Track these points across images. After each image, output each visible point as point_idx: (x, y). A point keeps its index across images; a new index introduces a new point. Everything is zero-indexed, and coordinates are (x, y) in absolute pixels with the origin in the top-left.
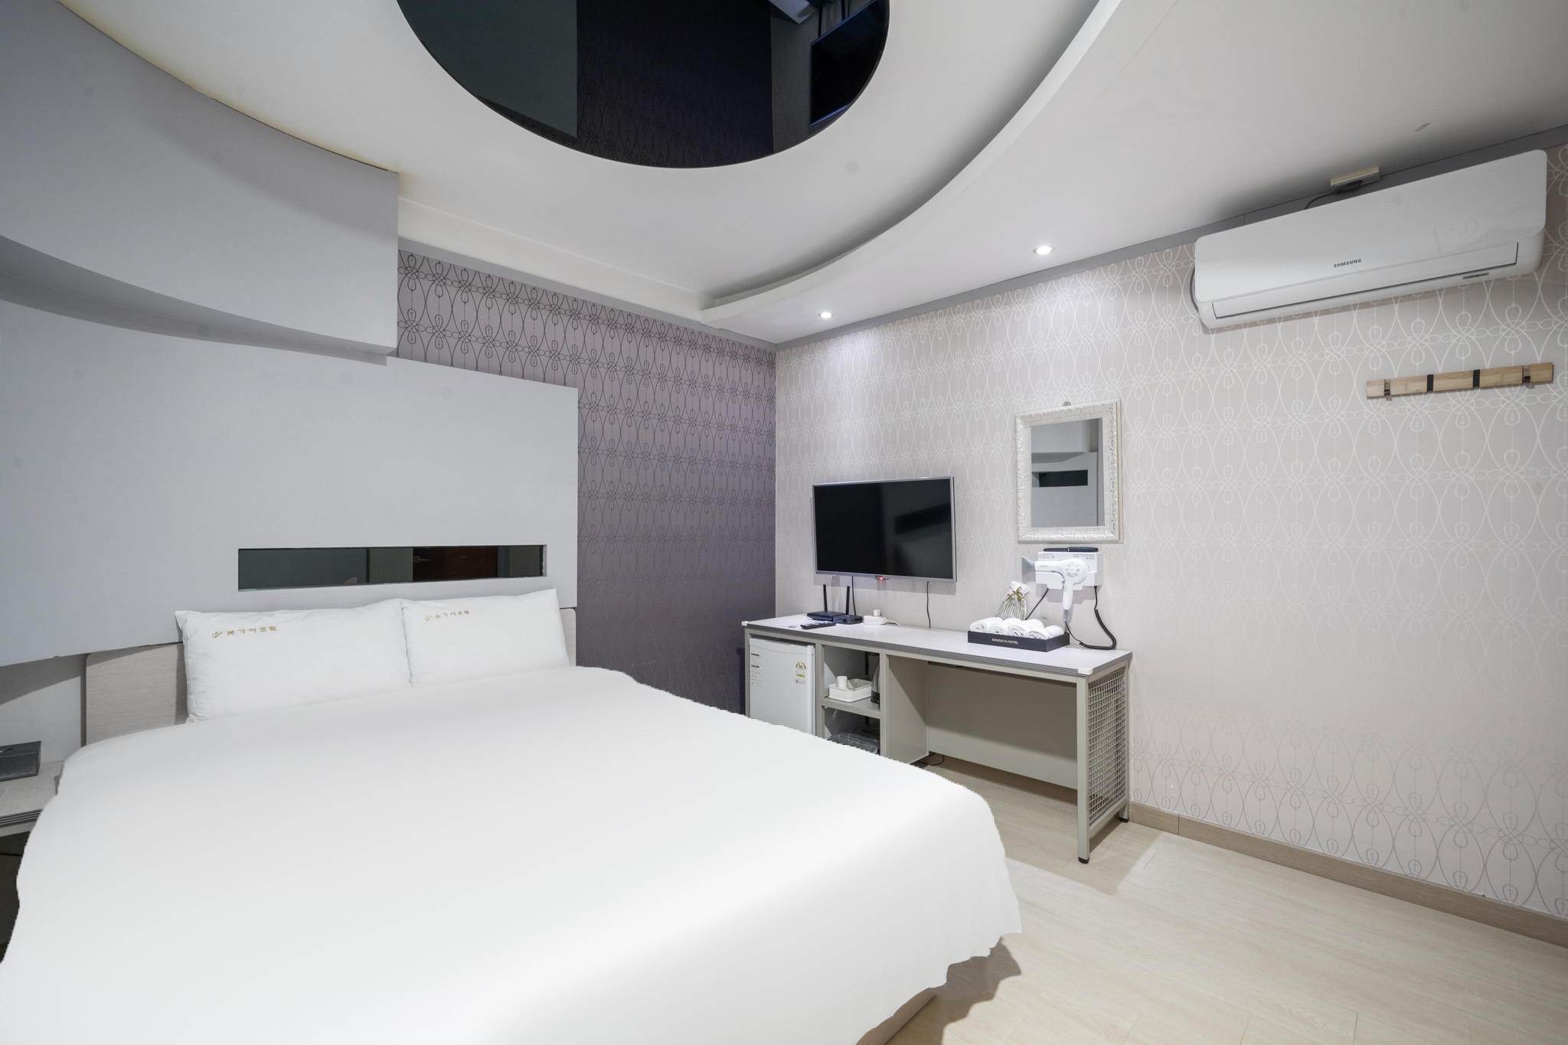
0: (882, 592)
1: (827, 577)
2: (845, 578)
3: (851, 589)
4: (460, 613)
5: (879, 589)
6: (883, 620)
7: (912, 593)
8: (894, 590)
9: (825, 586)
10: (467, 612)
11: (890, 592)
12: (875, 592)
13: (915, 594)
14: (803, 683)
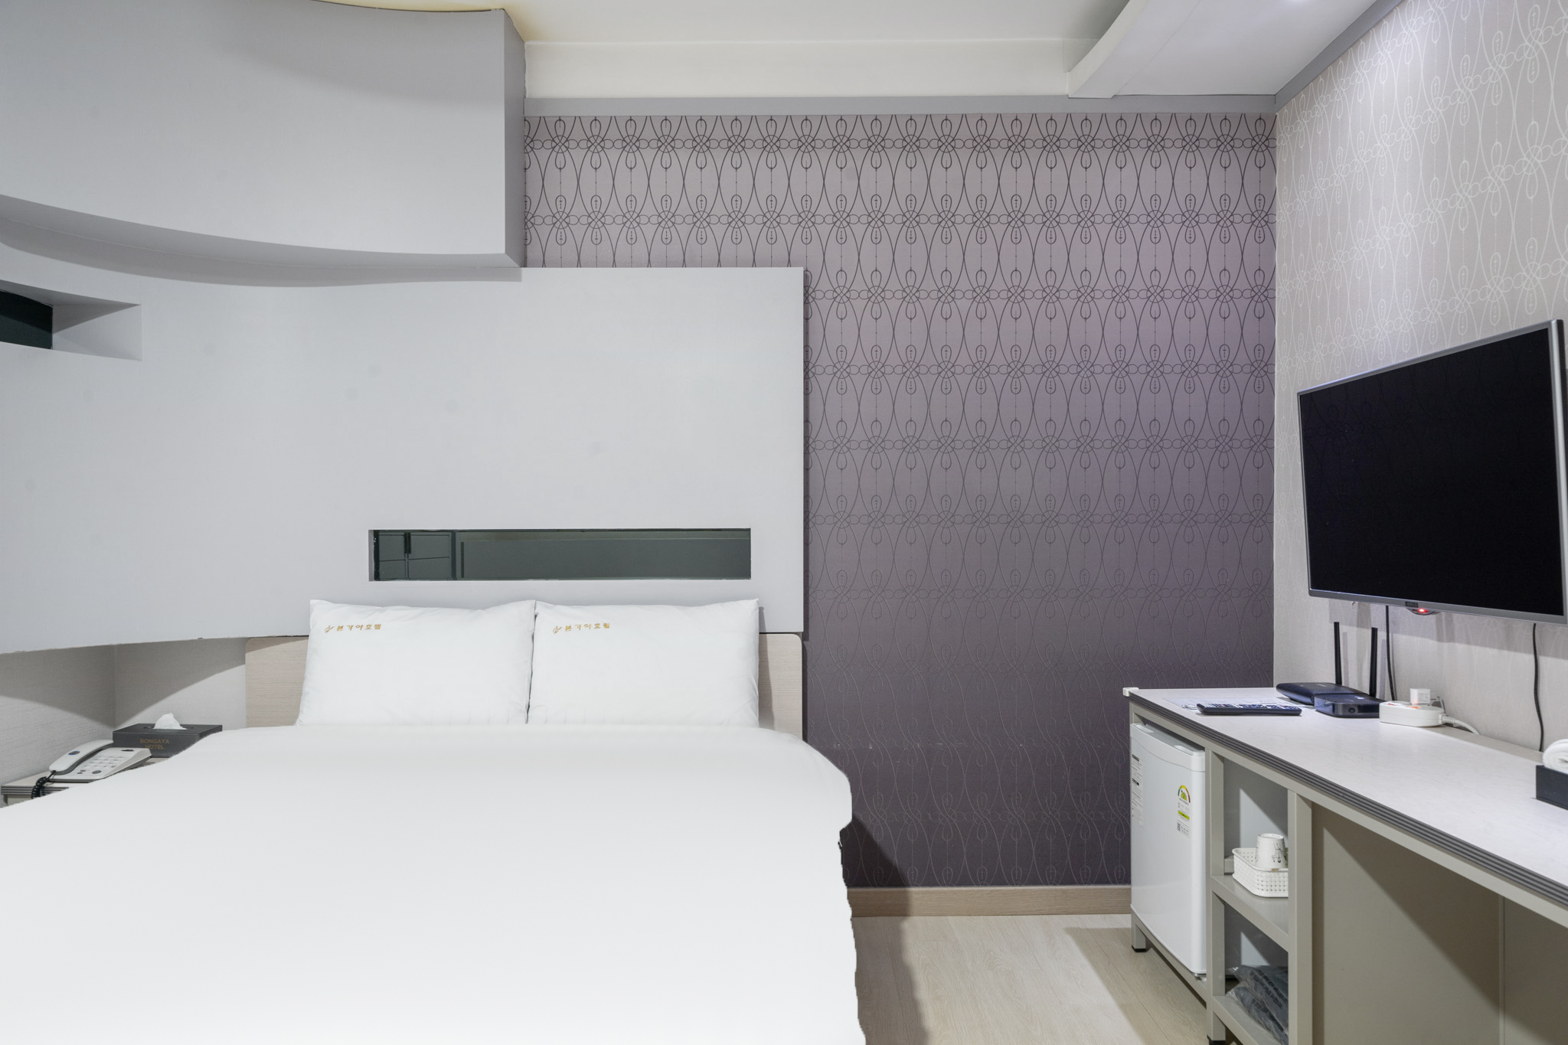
0: (1445, 645)
1: (1343, 607)
2: (1376, 610)
3: (1381, 636)
4: (597, 626)
5: (1440, 639)
6: (1437, 716)
7: (1505, 653)
8: (1468, 643)
9: (1337, 625)
10: (606, 626)
11: (1460, 647)
12: (1432, 644)
13: (1512, 653)
14: (1187, 832)
